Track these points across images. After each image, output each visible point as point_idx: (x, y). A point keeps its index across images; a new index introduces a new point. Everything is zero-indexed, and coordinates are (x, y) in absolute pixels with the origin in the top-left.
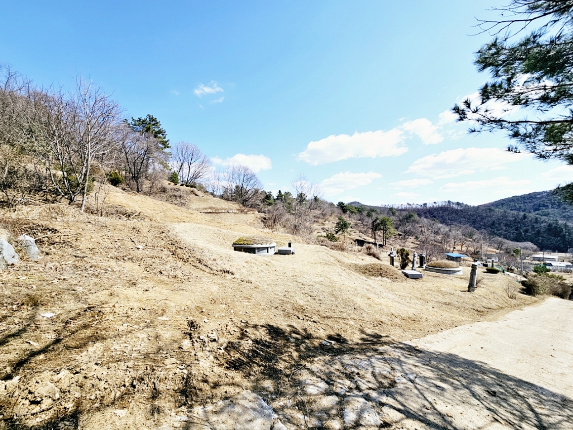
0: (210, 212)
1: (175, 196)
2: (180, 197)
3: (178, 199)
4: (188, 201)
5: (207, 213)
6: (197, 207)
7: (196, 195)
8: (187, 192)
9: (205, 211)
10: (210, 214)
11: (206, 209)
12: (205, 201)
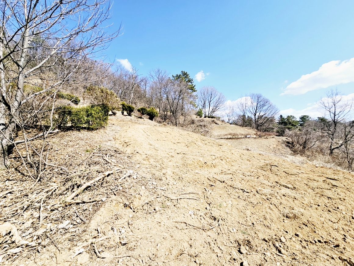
0: (230, 138)
1: (201, 126)
2: (204, 126)
3: (203, 128)
4: (210, 129)
5: (227, 139)
6: (219, 134)
7: (216, 124)
8: (209, 122)
9: (226, 137)
10: (230, 140)
11: (226, 135)
12: (224, 128)
